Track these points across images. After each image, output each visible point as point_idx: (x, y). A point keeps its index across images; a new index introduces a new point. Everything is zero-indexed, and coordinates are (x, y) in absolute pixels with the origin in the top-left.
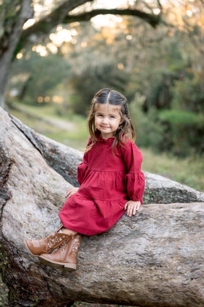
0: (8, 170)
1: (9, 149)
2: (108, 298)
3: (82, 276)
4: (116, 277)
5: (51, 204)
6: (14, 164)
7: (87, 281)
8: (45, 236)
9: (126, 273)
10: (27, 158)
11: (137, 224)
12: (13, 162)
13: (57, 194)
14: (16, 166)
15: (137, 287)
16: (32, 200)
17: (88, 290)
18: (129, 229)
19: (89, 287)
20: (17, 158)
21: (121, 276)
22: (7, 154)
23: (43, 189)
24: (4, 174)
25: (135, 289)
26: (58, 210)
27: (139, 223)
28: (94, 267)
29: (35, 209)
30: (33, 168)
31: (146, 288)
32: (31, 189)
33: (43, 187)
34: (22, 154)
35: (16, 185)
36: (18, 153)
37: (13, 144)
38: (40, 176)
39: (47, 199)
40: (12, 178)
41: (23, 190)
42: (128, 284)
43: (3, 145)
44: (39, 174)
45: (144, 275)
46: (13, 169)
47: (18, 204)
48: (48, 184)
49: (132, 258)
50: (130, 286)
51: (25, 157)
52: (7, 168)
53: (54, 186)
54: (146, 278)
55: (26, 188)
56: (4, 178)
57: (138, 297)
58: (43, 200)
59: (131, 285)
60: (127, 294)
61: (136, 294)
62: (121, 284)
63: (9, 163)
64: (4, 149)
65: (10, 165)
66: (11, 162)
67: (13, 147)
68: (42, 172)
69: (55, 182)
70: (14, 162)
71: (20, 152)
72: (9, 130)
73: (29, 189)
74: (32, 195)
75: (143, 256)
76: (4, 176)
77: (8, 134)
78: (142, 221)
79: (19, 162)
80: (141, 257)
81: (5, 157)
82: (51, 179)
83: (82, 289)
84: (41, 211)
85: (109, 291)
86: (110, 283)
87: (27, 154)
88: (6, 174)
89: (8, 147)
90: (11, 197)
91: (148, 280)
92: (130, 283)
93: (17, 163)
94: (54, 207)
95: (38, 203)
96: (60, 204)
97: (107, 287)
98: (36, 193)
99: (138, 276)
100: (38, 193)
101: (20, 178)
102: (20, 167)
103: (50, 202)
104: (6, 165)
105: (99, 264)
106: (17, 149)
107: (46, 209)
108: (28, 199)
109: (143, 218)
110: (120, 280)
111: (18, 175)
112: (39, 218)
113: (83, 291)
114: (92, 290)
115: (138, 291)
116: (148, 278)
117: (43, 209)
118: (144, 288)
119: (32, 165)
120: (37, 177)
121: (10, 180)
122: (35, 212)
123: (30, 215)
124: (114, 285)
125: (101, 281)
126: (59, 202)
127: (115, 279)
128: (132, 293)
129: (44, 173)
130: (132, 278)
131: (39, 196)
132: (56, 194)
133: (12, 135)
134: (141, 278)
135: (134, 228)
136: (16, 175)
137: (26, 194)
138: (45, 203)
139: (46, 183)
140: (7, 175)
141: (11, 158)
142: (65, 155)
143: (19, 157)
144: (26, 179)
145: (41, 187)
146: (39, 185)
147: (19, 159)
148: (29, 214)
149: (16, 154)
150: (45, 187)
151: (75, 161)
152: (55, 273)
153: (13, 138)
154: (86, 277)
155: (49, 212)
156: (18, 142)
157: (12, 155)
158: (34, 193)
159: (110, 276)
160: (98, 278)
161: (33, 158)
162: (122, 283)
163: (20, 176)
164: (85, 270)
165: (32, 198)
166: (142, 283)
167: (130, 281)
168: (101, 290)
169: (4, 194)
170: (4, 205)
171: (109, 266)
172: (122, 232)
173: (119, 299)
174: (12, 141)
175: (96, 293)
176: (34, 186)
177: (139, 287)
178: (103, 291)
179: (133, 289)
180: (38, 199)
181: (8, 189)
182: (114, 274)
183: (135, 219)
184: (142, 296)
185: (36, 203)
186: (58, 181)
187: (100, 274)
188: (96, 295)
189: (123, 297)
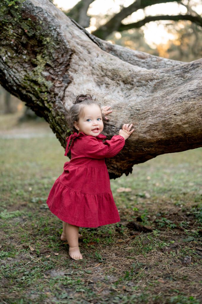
0: (69, 60)
1: (69, 41)
2: (163, 137)
3: (138, 124)
4: (170, 113)
5: (108, 80)
6: (74, 54)
7: (144, 127)
8: (103, 102)
9: (180, 108)
10: (86, 47)
11: (189, 74)
12: (73, 52)
13: (115, 69)
14: (76, 55)
15: (190, 117)
16: (92, 79)
17: (144, 135)
18: (181, 79)
19: (145, 133)
20: (77, 48)
21: (175, 112)
22: (68, 46)
23: (101, 68)
24: (66, 63)
25: (188, 119)
26: (116, 83)
27: (191, 72)
28: (149, 113)
29: (94, 86)
30: (92, 54)
31: (199, 115)
32: (91, 70)
33: (101, 67)
34: (81, 44)
35: (77, 70)
36: (78, 44)
37: (73, 37)
38: (98, 59)
39: (105, 76)
40: (73, 65)
41: (83, 73)
42: (181, 116)
43: (65, 38)
44: (98, 57)
45: (197, 104)
46: (74, 58)
47: (79, 84)
48: (106, 64)
49: (185, 95)
50: (183, 118)
51: (84, 46)
52: (69, 57)
53: (111, 64)
54: (198, 106)
55: (85, 71)
56: (66, 67)
57: (191, 127)
58: (102, 78)
59: (185, 116)
60: (181, 127)
61: (189, 124)
62: (175, 119)
63: (70, 53)
64: (65, 41)
65: (71, 55)
66: (72, 52)
67: (74, 39)
68: (100, 55)
69: (112, 61)
70: (75, 52)
71: (79, 43)
72: (69, 27)
73: (88, 71)
74: (91, 76)
75: (195, 90)
76: (65, 65)
77: (69, 30)
78: (194, 69)
79: (79, 51)
80: (193, 92)
81: (66, 48)
82: (108, 59)
83: (139, 137)
84: (100, 88)
85: (164, 130)
86: (165, 121)
87: (86, 44)
88: (68, 63)
89: (69, 40)
90: (72, 81)
91: (201, 107)
92: (184, 115)
93: (77, 52)
94: (111, 82)
95: (97, 81)
96: (117, 77)
97: (162, 126)
98: (95, 73)
99: (191, 106)
100: (96, 73)
101: (80, 64)
102: (79, 55)
103: (108, 78)
104: (67, 55)
105: (154, 110)
106: (77, 40)
107: (104, 85)
108: (88, 79)
109: (195, 67)
110: (174, 116)
111: (78, 62)
112: (98, 92)
113: (140, 138)
114: (148, 134)
115: (191, 120)
116: (200, 105)
117: (101, 86)
118: (197, 116)
119: (91, 52)
120: (95, 60)
121: (71, 68)
122: (95, 89)
123: (90, 91)
124: (169, 122)
125: (156, 122)
126: (116, 75)
127: (169, 116)
128: (186, 125)
129: (102, 56)
130: (185, 110)
131: (98, 75)
132: (113, 70)
133: (72, 30)
134: (194, 107)
135: (186, 77)
136: (76, 63)
137: (86, 75)
138: (103, 80)
139: (103, 63)
140: (69, 65)
141: (72, 48)
142: (121, 52)
143: (79, 47)
144: (86, 64)
145: (99, 67)
146: (98, 66)
147: (79, 48)
148: (88, 90)
149: (76, 45)
150: (103, 66)
151: (130, 56)
152: (114, 129)
153: (73, 32)
154: (142, 123)
155: (107, 87)
156: (77, 36)
157: (73, 46)
158: (93, 74)
159: (164, 115)
160: (153, 121)
161: (91, 46)
162: (176, 117)
163: (81, 63)
164: (141, 118)
165: (91, 78)
166: (195, 112)
167: (184, 113)
168: (156, 131)
169: (66, 80)
170: (66, 87)
171: (163, 108)
172: (175, 84)
173: (173, 136)
174: (73, 35)
175: (153, 136)
176: (93, 68)
177: (192, 116)
178: (159, 132)
179: (187, 120)
180: (97, 78)
181: (69, 75)
182: (168, 112)
183: (187, 70)
184: (196, 124)
185: (95, 81)
186: (115, 60)
187: (155, 116)
188: (152, 138)
189: (177, 132)
